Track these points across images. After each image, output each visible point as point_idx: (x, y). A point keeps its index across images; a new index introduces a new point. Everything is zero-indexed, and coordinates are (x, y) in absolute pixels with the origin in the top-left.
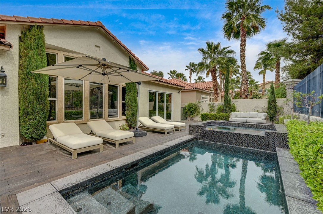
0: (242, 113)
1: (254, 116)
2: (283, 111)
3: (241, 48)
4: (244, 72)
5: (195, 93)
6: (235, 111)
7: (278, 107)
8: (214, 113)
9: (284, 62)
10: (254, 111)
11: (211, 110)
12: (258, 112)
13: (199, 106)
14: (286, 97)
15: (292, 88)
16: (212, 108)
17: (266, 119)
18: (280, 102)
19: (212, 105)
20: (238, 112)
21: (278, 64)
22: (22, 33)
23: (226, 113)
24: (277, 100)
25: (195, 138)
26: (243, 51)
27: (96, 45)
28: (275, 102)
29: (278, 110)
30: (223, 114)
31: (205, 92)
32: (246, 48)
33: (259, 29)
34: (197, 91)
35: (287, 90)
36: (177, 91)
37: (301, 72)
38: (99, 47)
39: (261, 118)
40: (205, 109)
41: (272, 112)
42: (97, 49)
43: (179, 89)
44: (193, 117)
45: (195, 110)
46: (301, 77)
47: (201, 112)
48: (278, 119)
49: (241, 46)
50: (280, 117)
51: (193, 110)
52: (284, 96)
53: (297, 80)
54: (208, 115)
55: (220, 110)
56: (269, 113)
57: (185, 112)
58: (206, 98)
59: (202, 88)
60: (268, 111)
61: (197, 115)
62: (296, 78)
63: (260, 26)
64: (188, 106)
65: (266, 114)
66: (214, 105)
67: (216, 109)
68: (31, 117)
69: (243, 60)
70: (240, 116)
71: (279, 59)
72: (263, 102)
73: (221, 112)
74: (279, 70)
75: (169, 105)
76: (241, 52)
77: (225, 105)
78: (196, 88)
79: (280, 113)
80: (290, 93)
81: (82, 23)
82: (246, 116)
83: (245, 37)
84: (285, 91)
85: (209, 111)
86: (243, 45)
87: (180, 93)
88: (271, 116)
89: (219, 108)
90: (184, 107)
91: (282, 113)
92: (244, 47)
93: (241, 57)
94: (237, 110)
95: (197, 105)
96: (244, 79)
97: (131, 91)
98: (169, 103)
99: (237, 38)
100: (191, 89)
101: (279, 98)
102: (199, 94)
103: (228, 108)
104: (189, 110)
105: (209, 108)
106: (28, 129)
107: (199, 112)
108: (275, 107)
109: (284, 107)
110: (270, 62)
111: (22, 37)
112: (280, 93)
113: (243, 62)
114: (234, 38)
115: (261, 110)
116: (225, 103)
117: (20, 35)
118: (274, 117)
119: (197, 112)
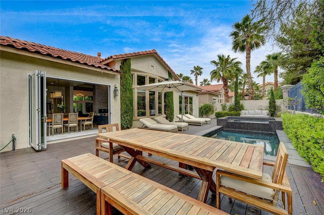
0: (249, 111)
1: (259, 113)
2: (280, 109)
3: (246, 60)
4: (249, 79)
5: (208, 96)
6: (243, 109)
7: (277, 106)
8: (226, 112)
9: (280, 70)
10: (258, 109)
11: (224, 109)
12: (261, 110)
13: (213, 106)
14: (282, 98)
15: (287, 91)
16: (224, 107)
17: (268, 115)
18: (278, 102)
19: (224, 105)
20: (246, 110)
21: (276, 72)
22: (121, 64)
23: (236, 111)
24: (276, 100)
25: (222, 127)
26: (248, 62)
27: (152, 65)
28: (275, 102)
29: (277, 108)
30: (234, 112)
31: (215, 94)
32: (250, 59)
33: (260, 45)
34: (210, 94)
35: (283, 93)
36: (196, 95)
37: (293, 79)
38: (153, 66)
39: (265, 114)
40: (218, 108)
41: (272, 110)
42: (152, 68)
43: (197, 93)
44: (208, 115)
45: (210, 110)
46: (293, 83)
47: (215, 111)
48: (277, 115)
49: (247, 58)
50: (279, 113)
51: (208, 109)
52: (281, 97)
53: (290, 85)
54: (222, 113)
55: (231, 109)
56: (270, 111)
57: (201, 111)
58: (215, 99)
59: (212, 91)
60: (269, 109)
61: (212, 113)
62: (290, 84)
63: (261, 43)
64: (204, 106)
65: (268, 111)
66: (226, 105)
67: (228, 108)
68: (128, 114)
69: (248, 69)
70: (248, 113)
71: (276, 67)
72: (265, 102)
73: (232, 110)
74: (277, 76)
75: (186, 106)
76: (247, 63)
77: (235, 105)
78: (209, 92)
79: (278, 110)
80: (285, 95)
81: (148, 53)
82: (253, 114)
83: (249, 51)
84: (281, 93)
85: (221, 110)
86: (248, 57)
87: (198, 96)
88: (272, 113)
89: (230, 107)
90: (200, 107)
91: (280, 110)
92: (249, 59)
93: (247, 67)
94: (245, 109)
95: (211, 105)
96: (250, 84)
97: (170, 96)
98: (186, 104)
99: (242, 51)
100: (204, 92)
101: (277, 99)
102: (211, 96)
103: (238, 107)
104: (205, 109)
105: (222, 108)
106: (126, 122)
107: (213, 111)
108: (275, 106)
109: (281, 106)
110: (269, 70)
111: (122, 66)
112: (278, 95)
113: (249, 71)
114: (240, 51)
115: (264, 108)
116: (235, 103)
117: (121, 65)
118: (274, 113)
119: (212, 111)
